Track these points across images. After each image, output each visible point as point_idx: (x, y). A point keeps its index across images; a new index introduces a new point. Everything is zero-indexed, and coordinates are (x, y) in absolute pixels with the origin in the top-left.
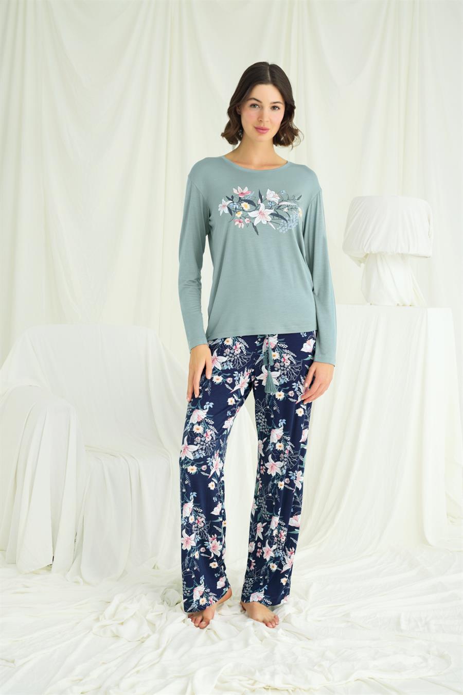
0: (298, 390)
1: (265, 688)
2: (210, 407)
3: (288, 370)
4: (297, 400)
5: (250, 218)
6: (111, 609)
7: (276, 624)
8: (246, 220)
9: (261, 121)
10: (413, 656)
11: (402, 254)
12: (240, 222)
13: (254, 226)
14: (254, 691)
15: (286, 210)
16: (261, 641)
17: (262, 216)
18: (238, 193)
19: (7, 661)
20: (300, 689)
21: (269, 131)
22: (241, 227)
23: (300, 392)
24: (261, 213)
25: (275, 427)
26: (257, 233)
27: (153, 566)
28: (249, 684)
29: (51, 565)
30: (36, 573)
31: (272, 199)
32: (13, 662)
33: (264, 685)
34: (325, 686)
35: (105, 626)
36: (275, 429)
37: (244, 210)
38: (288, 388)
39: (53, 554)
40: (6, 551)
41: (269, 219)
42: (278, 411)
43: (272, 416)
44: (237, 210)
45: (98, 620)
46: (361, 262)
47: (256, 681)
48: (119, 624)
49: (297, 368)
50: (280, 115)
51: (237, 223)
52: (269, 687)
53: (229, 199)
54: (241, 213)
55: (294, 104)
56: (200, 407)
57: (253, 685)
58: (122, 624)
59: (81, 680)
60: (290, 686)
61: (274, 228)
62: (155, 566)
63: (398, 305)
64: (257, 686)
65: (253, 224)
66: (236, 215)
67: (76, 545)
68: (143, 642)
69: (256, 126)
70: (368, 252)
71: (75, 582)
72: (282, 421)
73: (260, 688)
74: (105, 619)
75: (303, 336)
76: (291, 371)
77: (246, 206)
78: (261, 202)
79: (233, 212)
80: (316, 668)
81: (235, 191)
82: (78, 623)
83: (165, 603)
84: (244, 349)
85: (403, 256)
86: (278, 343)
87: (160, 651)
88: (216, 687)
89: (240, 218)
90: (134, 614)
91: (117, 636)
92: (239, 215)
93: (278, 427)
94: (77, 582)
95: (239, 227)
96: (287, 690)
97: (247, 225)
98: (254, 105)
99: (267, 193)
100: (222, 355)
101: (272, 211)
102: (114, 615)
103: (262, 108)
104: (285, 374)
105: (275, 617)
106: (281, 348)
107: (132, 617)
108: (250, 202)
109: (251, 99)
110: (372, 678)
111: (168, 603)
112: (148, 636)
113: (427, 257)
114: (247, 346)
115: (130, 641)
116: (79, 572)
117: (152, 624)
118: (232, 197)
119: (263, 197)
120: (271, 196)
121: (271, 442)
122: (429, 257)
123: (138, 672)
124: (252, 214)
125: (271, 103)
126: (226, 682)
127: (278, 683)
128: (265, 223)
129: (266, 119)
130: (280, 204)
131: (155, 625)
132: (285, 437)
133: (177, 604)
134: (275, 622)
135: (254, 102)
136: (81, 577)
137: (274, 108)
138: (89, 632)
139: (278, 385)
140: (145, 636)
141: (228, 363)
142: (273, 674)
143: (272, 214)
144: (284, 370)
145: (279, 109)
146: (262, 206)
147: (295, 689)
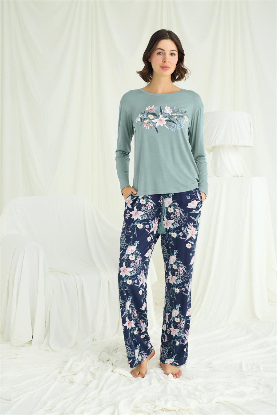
0: (186, 232)
1: (161, 410)
2: (137, 244)
3: (179, 219)
4: (186, 238)
5: (153, 123)
6: (68, 366)
7: (179, 376)
8: (150, 124)
9: (165, 62)
10: (250, 387)
11: (235, 146)
12: (147, 126)
13: (155, 128)
14: (155, 412)
15: (175, 118)
16: (159, 381)
17: (161, 122)
18: (148, 110)
19: (7, 400)
20: (183, 409)
21: (170, 69)
22: (147, 129)
23: (188, 233)
24: (161, 120)
25: (172, 254)
26: (158, 132)
27: (93, 339)
28: (152, 408)
29: (31, 341)
30: (22, 346)
31: (167, 112)
32: (10, 400)
33: (161, 408)
34: (198, 407)
35: (65, 376)
36: (172, 255)
37: (149, 119)
38: (179, 230)
39: (33, 334)
40: (4, 333)
41: (165, 123)
42: (173, 245)
43: (170, 248)
44: (145, 119)
45: (60, 373)
46: (210, 152)
47: (156, 406)
48: (73, 375)
49: (185, 218)
50: (175, 59)
51: (145, 126)
52: (164, 409)
53: (142, 114)
54: (148, 120)
55: (183, 52)
56: (132, 244)
57: (154, 408)
58: (75, 374)
59: (51, 410)
60: (177, 408)
61: (168, 128)
62: (94, 339)
63: (234, 176)
64: (157, 409)
65: (155, 126)
66: (145, 121)
67: (46, 329)
68: (88, 385)
69: (161, 66)
70: (215, 145)
71: (47, 350)
72: (176, 251)
73: (159, 410)
74: (65, 372)
75: (188, 199)
76: (181, 220)
77: (151, 117)
78: (161, 114)
79: (143, 120)
80: (192, 396)
81: (147, 109)
82: (48, 375)
83: (100, 360)
84: (153, 206)
85: (235, 147)
86: (172, 202)
87: (98, 390)
88: (132, 410)
89: (147, 123)
90: (82, 368)
91: (72, 382)
92: (146, 121)
93: (173, 255)
94: (47, 351)
95: (146, 128)
96: (175, 410)
97: (151, 128)
98: (159, 53)
99: (165, 109)
100: (140, 210)
101: (167, 119)
102: (70, 369)
103: (165, 54)
104: (177, 221)
105: (179, 371)
106: (175, 205)
107: (81, 370)
108: (154, 114)
109: (158, 49)
110: (226, 401)
111: (102, 361)
112: (91, 381)
113: (250, 147)
114: (154, 204)
115: (79, 385)
116: (48, 344)
117: (93, 374)
118: (144, 112)
119: (162, 111)
120: (168, 110)
121: (170, 264)
122: (251, 147)
123: (85, 403)
124: (154, 121)
125: (170, 51)
126: (139, 407)
127: (169, 406)
128: (162, 125)
129: (167, 60)
130: (172, 115)
131: (95, 374)
132: (178, 261)
133: (108, 361)
134: (179, 374)
135: (160, 51)
136: (50, 347)
137: (172, 54)
138: (55, 380)
139: (173, 228)
140: (89, 381)
141: (145, 215)
142: (166, 401)
143: (167, 120)
144: (176, 219)
145: (175, 55)
146: (161, 116)
147: (180, 409)
